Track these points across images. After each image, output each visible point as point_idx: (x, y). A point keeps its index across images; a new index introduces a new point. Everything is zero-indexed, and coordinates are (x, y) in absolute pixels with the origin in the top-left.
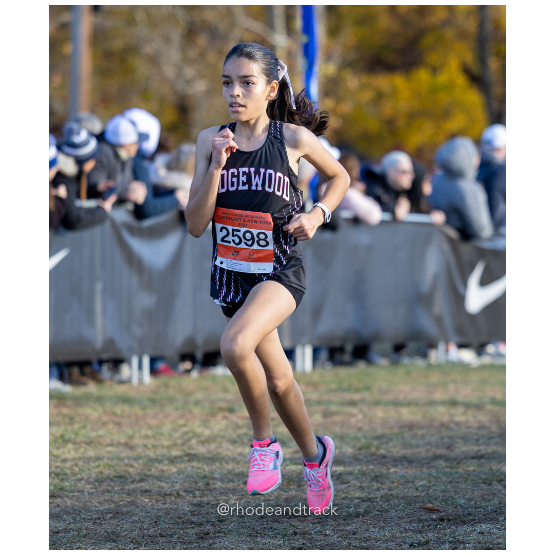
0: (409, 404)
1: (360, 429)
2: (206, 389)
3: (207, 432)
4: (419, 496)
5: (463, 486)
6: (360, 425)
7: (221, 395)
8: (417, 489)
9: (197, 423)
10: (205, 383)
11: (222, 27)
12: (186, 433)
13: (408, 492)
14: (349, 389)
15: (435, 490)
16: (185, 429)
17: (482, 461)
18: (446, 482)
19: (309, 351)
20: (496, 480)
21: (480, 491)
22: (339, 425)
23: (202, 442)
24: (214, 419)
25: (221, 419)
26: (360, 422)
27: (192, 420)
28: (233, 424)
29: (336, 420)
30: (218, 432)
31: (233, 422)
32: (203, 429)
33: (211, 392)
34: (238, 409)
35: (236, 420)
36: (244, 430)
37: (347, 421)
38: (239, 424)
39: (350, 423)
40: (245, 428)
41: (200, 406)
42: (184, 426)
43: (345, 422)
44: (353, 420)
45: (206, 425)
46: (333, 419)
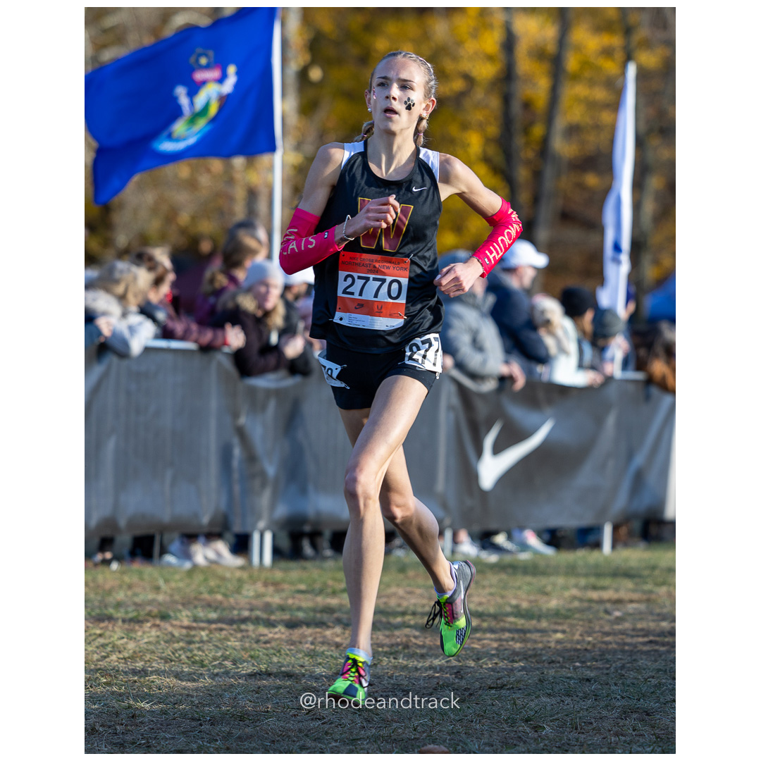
0: (404, 614)
1: (338, 645)
2: (130, 587)
3: (131, 646)
4: (418, 739)
5: (478, 727)
6: (338, 640)
7: (151, 596)
8: (415, 730)
9: (119, 633)
10: (127, 579)
12: (104, 646)
13: (404, 733)
14: (321, 592)
15: (440, 731)
16: (101, 641)
17: (503, 692)
18: (454, 720)
19: (268, 537)
20: (522, 720)
21: (500, 734)
22: (310, 639)
23: (125, 658)
24: (141, 627)
25: (150, 627)
26: (338, 636)
27: (110, 628)
28: (166, 635)
29: (306, 633)
30: (145, 646)
31: (166, 632)
32: (125, 640)
33: (137, 590)
34: (172, 614)
35: (170, 629)
36: (181, 644)
37: (320, 633)
38: (173, 636)
39: (324, 637)
40: (182, 640)
41: (122, 610)
42: (100, 635)
43: (318, 635)
44: (328, 633)
45: (131, 635)
46: (302, 630)
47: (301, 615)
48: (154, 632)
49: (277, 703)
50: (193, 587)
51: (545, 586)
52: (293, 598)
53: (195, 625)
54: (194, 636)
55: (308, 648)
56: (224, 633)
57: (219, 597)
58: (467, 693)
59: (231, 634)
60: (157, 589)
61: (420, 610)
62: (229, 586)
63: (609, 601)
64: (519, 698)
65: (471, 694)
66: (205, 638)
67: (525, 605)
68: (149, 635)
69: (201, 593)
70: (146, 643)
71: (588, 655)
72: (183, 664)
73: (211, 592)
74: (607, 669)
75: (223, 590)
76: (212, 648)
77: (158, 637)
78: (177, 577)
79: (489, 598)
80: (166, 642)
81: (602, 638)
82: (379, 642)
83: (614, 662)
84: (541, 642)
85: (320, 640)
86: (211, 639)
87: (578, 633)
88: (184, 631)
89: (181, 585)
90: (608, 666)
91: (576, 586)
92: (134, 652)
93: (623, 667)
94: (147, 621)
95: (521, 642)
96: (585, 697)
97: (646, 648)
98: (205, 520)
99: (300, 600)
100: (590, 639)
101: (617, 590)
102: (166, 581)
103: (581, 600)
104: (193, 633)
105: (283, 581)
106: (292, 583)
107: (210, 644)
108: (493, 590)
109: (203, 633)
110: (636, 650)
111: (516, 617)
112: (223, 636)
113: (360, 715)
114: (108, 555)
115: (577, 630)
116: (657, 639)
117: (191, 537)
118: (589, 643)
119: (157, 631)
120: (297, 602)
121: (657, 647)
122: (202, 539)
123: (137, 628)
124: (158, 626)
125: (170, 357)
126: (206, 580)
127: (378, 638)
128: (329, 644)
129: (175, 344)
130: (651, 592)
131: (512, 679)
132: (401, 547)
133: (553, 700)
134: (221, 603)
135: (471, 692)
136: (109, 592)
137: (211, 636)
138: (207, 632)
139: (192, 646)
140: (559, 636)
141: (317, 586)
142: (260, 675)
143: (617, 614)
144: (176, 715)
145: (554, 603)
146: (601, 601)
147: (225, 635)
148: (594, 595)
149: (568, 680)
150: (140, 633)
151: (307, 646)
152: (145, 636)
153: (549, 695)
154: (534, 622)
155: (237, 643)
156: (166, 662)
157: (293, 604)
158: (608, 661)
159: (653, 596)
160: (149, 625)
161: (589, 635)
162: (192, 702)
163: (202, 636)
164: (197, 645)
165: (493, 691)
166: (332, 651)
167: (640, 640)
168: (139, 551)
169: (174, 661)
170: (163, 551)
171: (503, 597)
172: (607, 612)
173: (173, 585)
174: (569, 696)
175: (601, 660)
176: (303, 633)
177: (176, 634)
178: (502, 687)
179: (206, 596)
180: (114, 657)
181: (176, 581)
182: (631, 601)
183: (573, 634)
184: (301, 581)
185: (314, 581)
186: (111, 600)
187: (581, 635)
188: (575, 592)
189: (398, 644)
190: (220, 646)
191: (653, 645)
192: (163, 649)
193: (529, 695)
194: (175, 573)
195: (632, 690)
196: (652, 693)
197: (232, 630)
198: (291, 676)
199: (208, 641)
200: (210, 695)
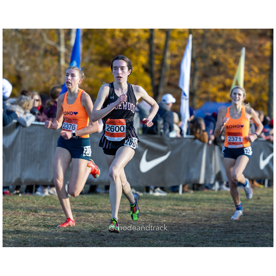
1: (92, 222)
2: (25, 202)
3: (25, 221)
7: (32, 205)
9: (21, 217)
10: (24, 199)
11: (37, 42)
12: (16, 221)
14: (87, 205)
22: (83, 220)
23: (23, 225)
24: (28, 215)
25: (31, 215)
26: (92, 219)
27: (18, 215)
28: (37, 218)
29: (82, 218)
30: (30, 221)
31: (36, 217)
32: (23, 219)
33: (27, 203)
34: (38, 211)
35: (38, 216)
36: (41, 221)
37: (87, 218)
38: (39, 218)
39: (88, 219)
40: (42, 219)
41: (22, 209)
42: (15, 218)
43: (86, 219)
44: (90, 218)
45: (25, 218)
46: (81, 217)
48: (33, 217)
49: (72, 241)
50: (46, 202)
51: (160, 204)
52: (78, 207)
53: (46, 215)
54: (46, 218)
55: (83, 223)
56: (55, 217)
57: (54, 206)
58: (134, 239)
59: (58, 218)
60: (34, 203)
62: (57, 202)
63: (181, 210)
64: (151, 241)
65: (135, 239)
66: (49, 219)
67: (154, 210)
68: (31, 218)
69: (48, 204)
70: (30, 220)
71: (174, 227)
72: (42, 227)
73: (51, 204)
74: (180, 232)
75: (55, 204)
76: (51, 222)
77: (34, 218)
78: (40, 199)
79: (142, 208)
80: (36, 220)
81: (179, 222)
82: (106, 221)
83: (182, 229)
84: (158, 223)
85: (87, 220)
86: (51, 219)
87: (171, 220)
88: (42, 217)
89: (41, 202)
90: (180, 231)
91: (170, 205)
92: (26, 223)
93: (185, 231)
94: (30, 213)
95: (152, 223)
96: (173, 241)
97: (193, 225)
98: (50, 181)
99: (80, 207)
100: (175, 222)
101: (183, 206)
102: (37, 200)
103: (172, 209)
104: (45, 217)
105: (75, 201)
107: (51, 221)
108: (143, 205)
109: (49, 218)
110: (189, 226)
111: (150, 214)
112: (55, 219)
113: (99, 245)
114: (18, 192)
115: (171, 219)
116: (196, 222)
117: (45, 186)
118: (174, 223)
119: (33, 216)
120: (79, 208)
121: (196, 225)
122: (49, 187)
123: (27, 215)
124: (34, 215)
125: (39, 127)
126: (50, 200)
127: (105, 220)
128: (90, 222)
129: (41, 123)
130: (195, 207)
131: (149, 235)
133: (162, 242)
134: (54, 208)
135: (135, 238)
136: (18, 204)
137: (51, 218)
138: (50, 217)
139: (45, 222)
140: (165, 221)
141: (86, 203)
142: (67, 231)
143: (184, 214)
144: (39, 244)
145: (163, 210)
146: (178, 210)
147: (56, 218)
148: (176, 208)
149: (167, 235)
150: (28, 217)
151: (82, 222)
152: (30, 218)
153: (161, 240)
154: (157, 216)
155: (59, 221)
156: (36, 227)
157: (78, 209)
158: (180, 229)
159: (195, 208)
160: (31, 214)
162: (45, 240)
163: (48, 218)
164: (47, 221)
165: (143, 238)
166: (90, 224)
167: (191, 222)
168: (28, 190)
169: (39, 226)
171: (146, 208)
172: (180, 213)
173: (39, 202)
174: (167, 240)
175: (178, 229)
176: (81, 218)
177: (40, 218)
178: (145, 237)
179: (50, 205)
180: (19, 225)
181: (40, 200)
182: (188, 210)
183: (169, 220)
184: (81, 201)
185: (85, 201)
186: (18, 206)
187: (172, 221)
188: (170, 206)
190: (54, 222)
191: (195, 224)
192: (35, 222)
193: (154, 240)
194: (40, 198)
195: (188, 239)
196: (194, 240)
197: (58, 216)
198: (77, 232)
199: (50, 220)
200: (51, 238)
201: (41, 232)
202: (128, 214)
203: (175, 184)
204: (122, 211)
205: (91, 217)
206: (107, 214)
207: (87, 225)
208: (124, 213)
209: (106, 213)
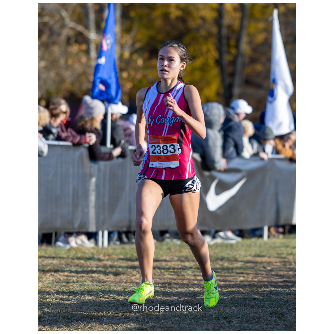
1: (137, 284)
3: (40, 284)
4: (173, 327)
5: (202, 321)
7: (50, 262)
8: (172, 323)
13: (167, 324)
14: (130, 259)
15: (184, 323)
18: (191, 318)
19: (106, 233)
20: (223, 318)
21: (212, 325)
22: (125, 281)
24: (45, 276)
25: (49, 276)
26: (137, 279)
28: (57, 279)
29: (123, 278)
30: (47, 285)
31: (57, 278)
34: (60, 269)
35: (59, 277)
36: (64, 284)
37: (129, 278)
38: (60, 280)
39: (131, 280)
40: (64, 282)
43: (128, 279)
44: (133, 278)
45: (40, 280)
46: (121, 277)
47: (120, 269)
48: (51, 278)
50: (71, 257)
51: (236, 255)
52: (117, 262)
53: (70, 274)
54: (70, 280)
56: (84, 278)
57: (82, 262)
59: (88, 279)
61: (176, 267)
62: (87, 256)
63: (265, 262)
64: (222, 308)
67: (226, 264)
68: (49, 279)
69: (74, 260)
70: (47, 283)
71: (255, 287)
73: (79, 259)
74: (263, 294)
75: (84, 258)
77: (53, 280)
78: (63, 252)
80: (57, 283)
81: (262, 279)
82: (157, 282)
84: (233, 281)
85: (129, 281)
86: (78, 281)
87: (251, 277)
88: (65, 278)
89: (65, 256)
91: (250, 255)
92: (42, 287)
93: (271, 293)
94: (48, 273)
95: (223, 282)
96: (253, 307)
97: (281, 284)
98: (76, 225)
99: (120, 263)
101: (269, 257)
103: (252, 262)
104: (69, 278)
105: (113, 254)
106: (117, 255)
107: (77, 284)
110: (277, 285)
111: (221, 270)
112: (83, 280)
115: (250, 276)
116: (287, 279)
117: (70, 234)
118: (256, 281)
119: (52, 278)
120: (119, 263)
123: (43, 276)
124: (53, 275)
126: (76, 254)
127: (156, 280)
128: (133, 283)
129: (62, 143)
130: (285, 258)
132: (168, 238)
133: (238, 309)
134: (83, 264)
138: (76, 278)
139: (69, 285)
140: (242, 279)
141: (129, 256)
142: (101, 298)
143: (269, 268)
145: (239, 264)
146: (262, 263)
147: (85, 279)
148: (259, 259)
149: (245, 299)
150: (44, 279)
151: (123, 284)
152: (47, 280)
153: (236, 306)
155: (90, 283)
157: (117, 264)
158: (264, 290)
159: (287, 260)
161: (256, 278)
163: (74, 280)
164: (72, 284)
166: (135, 286)
167: (280, 280)
168: (45, 240)
170: (57, 240)
172: (264, 267)
174: (245, 306)
177: (62, 279)
179: (76, 261)
181: (62, 254)
182: (276, 262)
183: (248, 278)
184: (121, 254)
187: (252, 278)
188: (249, 258)
189: (165, 283)
190: (82, 284)
191: (286, 282)
192: (55, 286)
193: (226, 306)
194: (62, 250)
195: (275, 304)
196: (284, 305)
197: (88, 277)
198: (115, 298)
199: (76, 282)
200: (77, 307)
201: (64, 299)
202: (189, 270)
203: (258, 226)
204: (180, 266)
205: (136, 275)
206: (159, 271)
207: (130, 287)
208: (183, 269)
209: (157, 269)
